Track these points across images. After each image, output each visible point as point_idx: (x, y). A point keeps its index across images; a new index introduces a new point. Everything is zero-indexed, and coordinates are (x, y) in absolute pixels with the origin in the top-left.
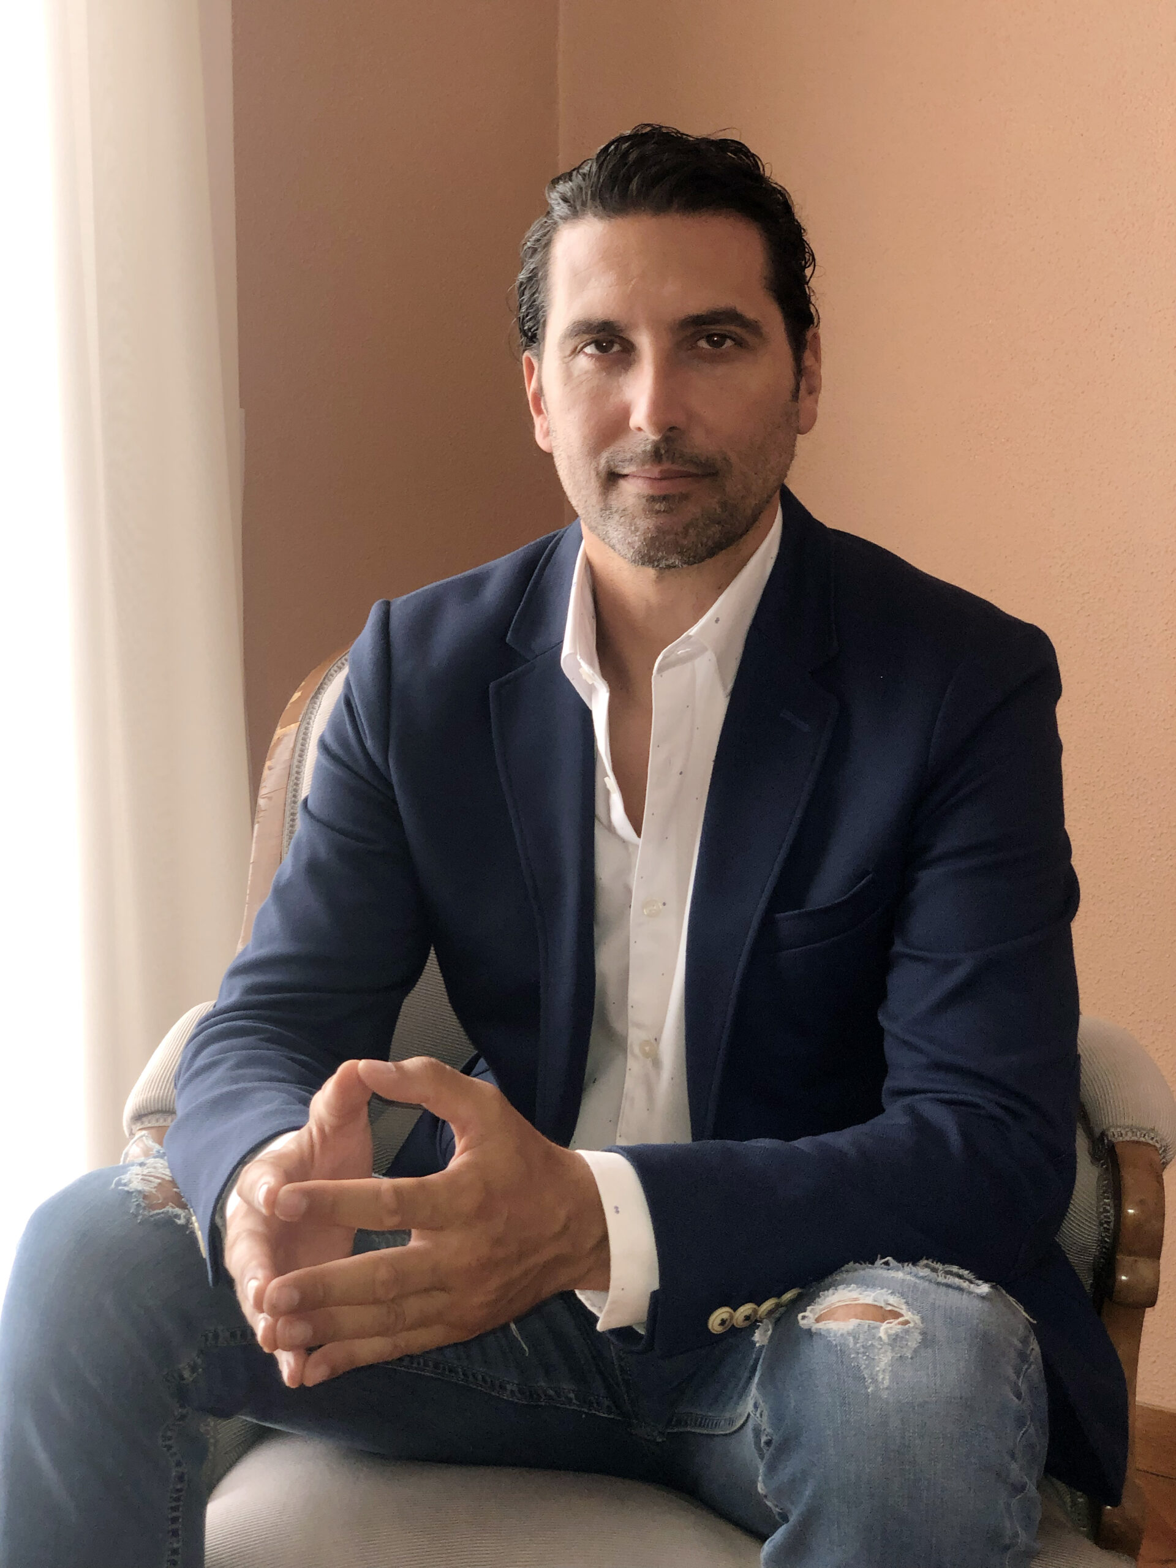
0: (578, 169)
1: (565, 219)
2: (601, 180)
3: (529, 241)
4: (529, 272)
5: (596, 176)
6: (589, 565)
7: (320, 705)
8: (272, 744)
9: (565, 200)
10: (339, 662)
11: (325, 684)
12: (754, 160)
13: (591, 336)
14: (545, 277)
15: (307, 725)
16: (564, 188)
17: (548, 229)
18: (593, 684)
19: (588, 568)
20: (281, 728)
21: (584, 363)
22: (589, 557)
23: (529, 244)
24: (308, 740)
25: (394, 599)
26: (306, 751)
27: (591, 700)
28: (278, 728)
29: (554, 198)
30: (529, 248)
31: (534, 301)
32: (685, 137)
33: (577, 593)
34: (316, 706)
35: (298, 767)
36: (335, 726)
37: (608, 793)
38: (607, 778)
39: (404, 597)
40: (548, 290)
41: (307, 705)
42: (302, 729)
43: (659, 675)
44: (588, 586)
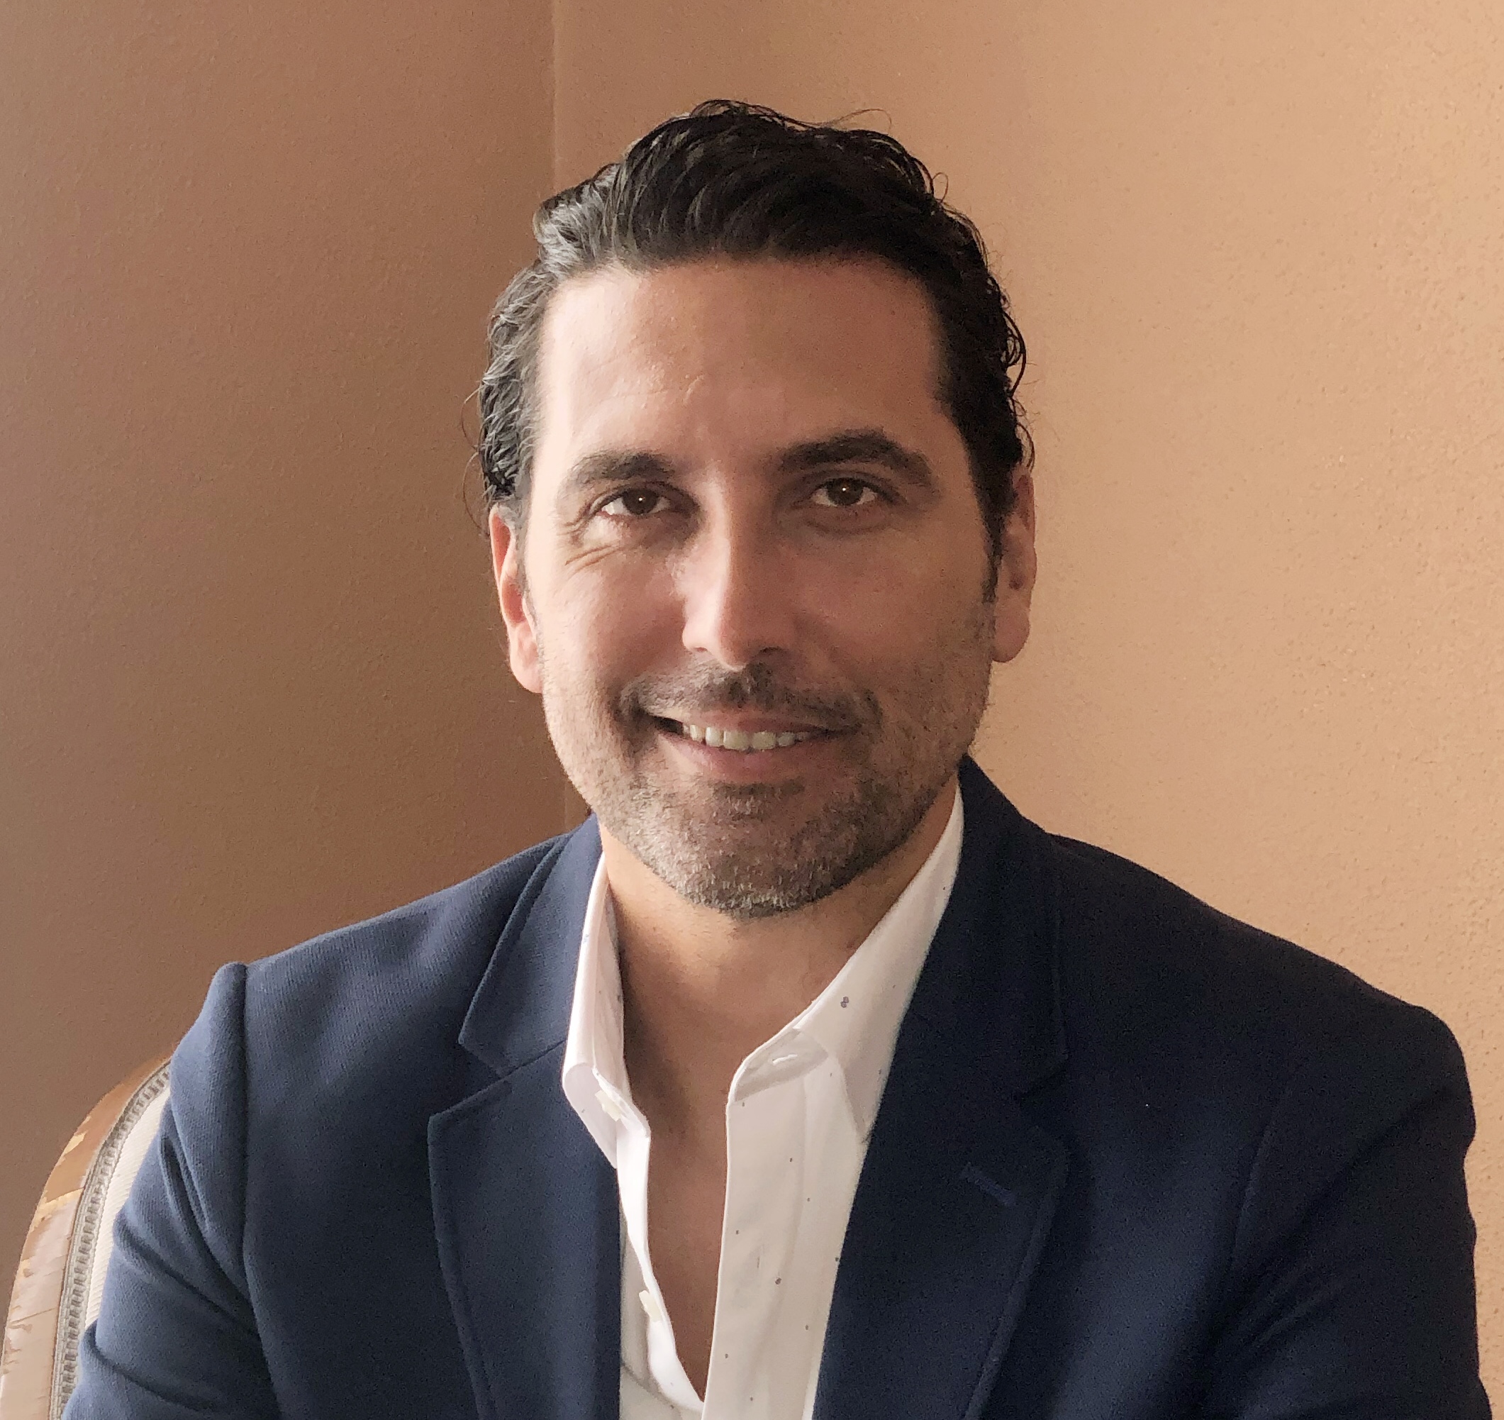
0: (591, 182)
1: (569, 270)
2: (636, 199)
3: (503, 313)
4: (503, 367)
5: (628, 192)
6: (613, 902)
7: (119, 1157)
8: (32, 1229)
9: (570, 236)
10: (155, 1079)
11: (128, 1120)
12: (915, 168)
13: (617, 483)
14: (534, 375)
15: (94, 1195)
16: (566, 214)
17: (539, 289)
18: (619, 1120)
19: (611, 908)
20: (49, 1201)
21: (603, 531)
22: (613, 887)
23: (503, 318)
24: (97, 1222)
25: (255, 963)
26: (93, 1242)
27: (614, 1150)
28: (43, 1199)
29: (549, 233)
30: (503, 325)
31: (512, 421)
32: (788, 124)
33: (591, 953)
34: (112, 1160)
35: (78, 1271)
36: (147, 1199)
37: (644, 1318)
38: (645, 1291)
39: (272, 959)
40: (538, 402)
41: (95, 1158)
42: (87, 1202)
43: (741, 1102)
44: (609, 939)
